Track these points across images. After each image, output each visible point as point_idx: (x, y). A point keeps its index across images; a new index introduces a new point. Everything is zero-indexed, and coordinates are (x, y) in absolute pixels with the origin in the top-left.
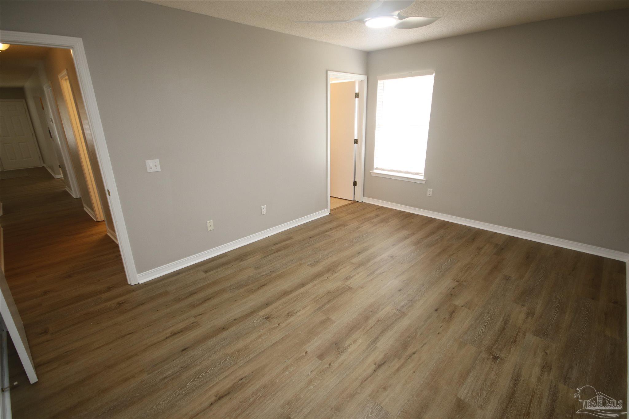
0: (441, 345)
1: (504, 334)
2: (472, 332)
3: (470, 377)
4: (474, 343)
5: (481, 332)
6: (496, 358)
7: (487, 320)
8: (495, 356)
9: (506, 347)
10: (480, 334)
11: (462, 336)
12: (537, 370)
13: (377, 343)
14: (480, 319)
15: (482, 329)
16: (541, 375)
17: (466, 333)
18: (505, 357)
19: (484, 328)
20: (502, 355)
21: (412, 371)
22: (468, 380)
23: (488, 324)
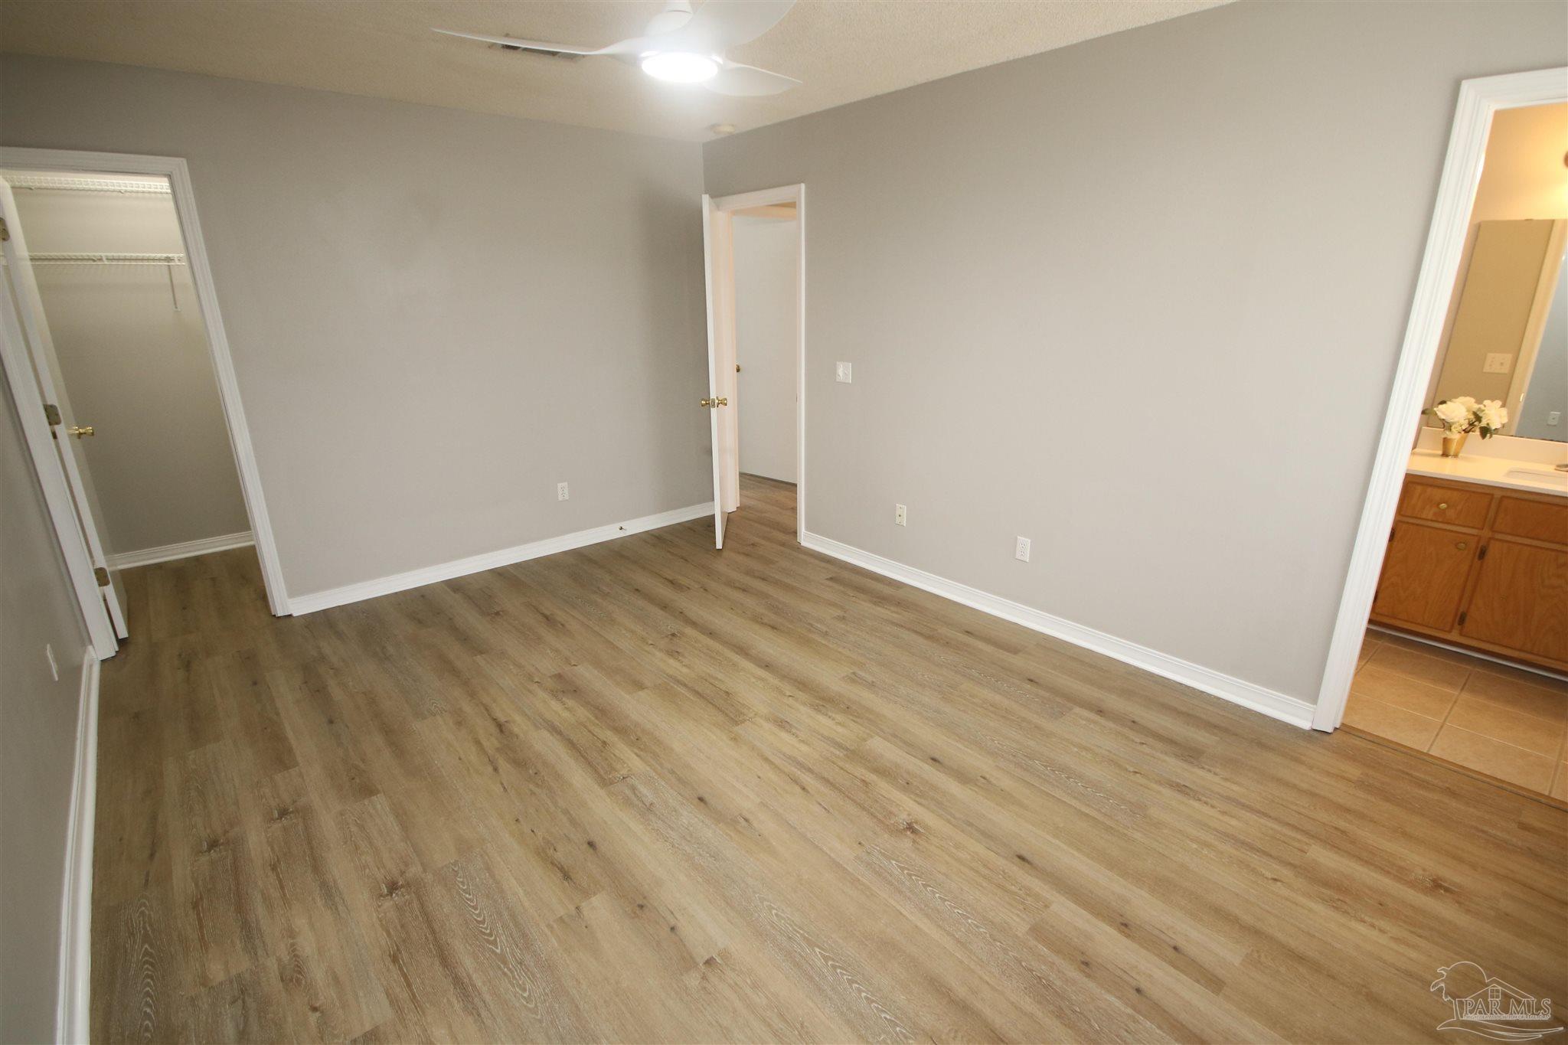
0: (486, 812)
1: (430, 949)
2: (483, 883)
3: (395, 824)
4: (453, 870)
5: (472, 901)
6: (393, 887)
7: (495, 940)
8: (396, 889)
9: (399, 928)
10: (467, 896)
11: (487, 858)
12: (307, 945)
13: (548, 731)
14: (511, 925)
15: (476, 909)
16: (293, 945)
17: (488, 869)
18: (379, 906)
19: (479, 915)
20: (388, 904)
21: (463, 757)
22: (392, 819)
23: (484, 934)
